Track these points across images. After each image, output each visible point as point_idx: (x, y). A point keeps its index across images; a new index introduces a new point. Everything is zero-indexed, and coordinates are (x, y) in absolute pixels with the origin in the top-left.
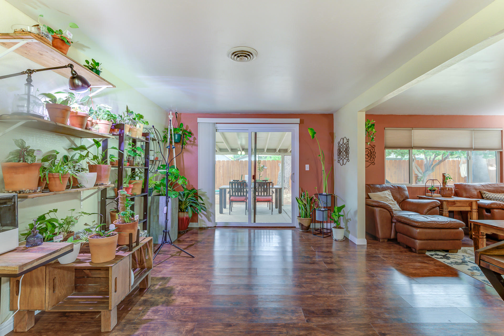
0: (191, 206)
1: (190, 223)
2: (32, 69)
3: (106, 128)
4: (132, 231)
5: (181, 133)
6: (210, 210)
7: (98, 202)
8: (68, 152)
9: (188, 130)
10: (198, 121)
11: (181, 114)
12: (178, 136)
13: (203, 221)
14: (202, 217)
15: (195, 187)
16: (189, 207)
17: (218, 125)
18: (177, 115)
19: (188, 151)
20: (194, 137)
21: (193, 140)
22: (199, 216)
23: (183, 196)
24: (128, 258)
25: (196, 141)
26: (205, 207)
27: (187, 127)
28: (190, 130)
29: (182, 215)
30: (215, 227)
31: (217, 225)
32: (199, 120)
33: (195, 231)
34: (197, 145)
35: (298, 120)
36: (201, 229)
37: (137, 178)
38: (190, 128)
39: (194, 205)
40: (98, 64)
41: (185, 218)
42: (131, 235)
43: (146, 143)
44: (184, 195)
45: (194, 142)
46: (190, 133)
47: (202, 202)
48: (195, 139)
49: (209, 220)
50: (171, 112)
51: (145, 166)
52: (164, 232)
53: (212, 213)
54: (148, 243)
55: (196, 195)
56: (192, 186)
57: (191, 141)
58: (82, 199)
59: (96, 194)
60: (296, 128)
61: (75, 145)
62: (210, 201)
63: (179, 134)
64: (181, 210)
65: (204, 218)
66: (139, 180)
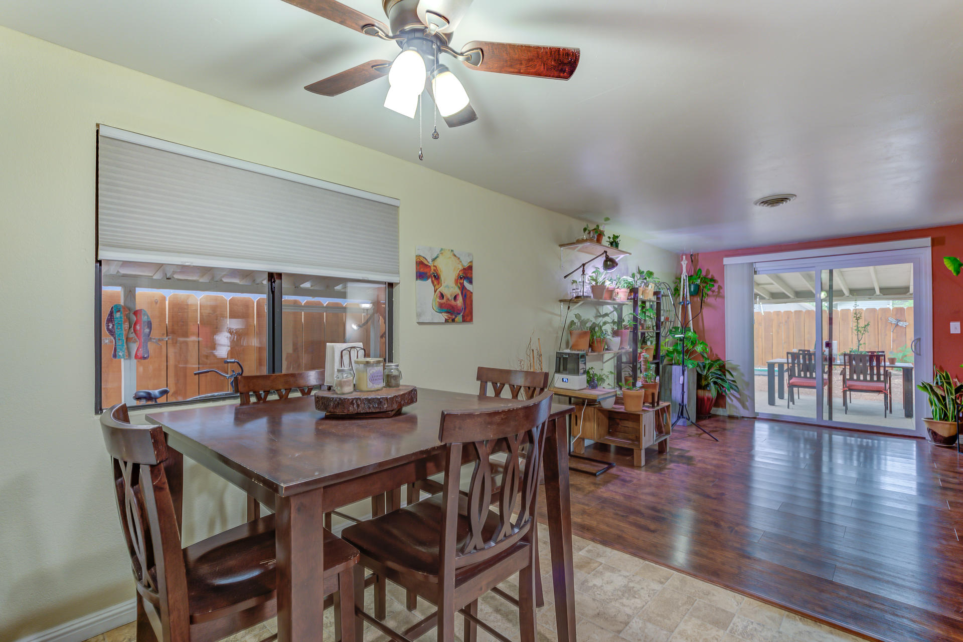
0: (715, 383)
1: (713, 408)
2: (585, 263)
3: (625, 295)
4: (654, 391)
5: (698, 282)
6: (746, 392)
7: (614, 366)
8: (596, 319)
9: (710, 276)
10: (724, 263)
11: (698, 254)
12: (694, 287)
13: (733, 406)
14: (732, 400)
15: (720, 356)
16: (712, 384)
17: (757, 265)
18: (693, 258)
19: (709, 305)
20: (719, 286)
21: (717, 290)
22: (727, 399)
23: (702, 369)
24: (652, 413)
25: (721, 291)
26: (736, 386)
27: (708, 271)
28: (712, 275)
29: (701, 392)
30: (755, 418)
31: (758, 417)
32: (727, 261)
33: (721, 418)
34: (723, 297)
35: (928, 241)
36: (731, 417)
37: (649, 343)
38: (713, 273)
39: (719, 381)
40: (617, 237)
41: (706, 398)
42: (653, 394)
43: (657, 303)
44: (704, 367)
45: (719, 292)
46: (713, 280)
47: (732, 379)
48: (720, 288)
49: (744, 406)
50: (684, 257)
51: (657, 329)
52: (680, 405)
53: (749, 396)
54: (666, 408)
55: (722, 368)
56: (717, 355)
57: (713, 291)
58: (604, 361)
59: (613, 359)
60: (926, 255)
61: (600, 313)
62: (746, 378)
63: (697, 284)
64: (699, 387)
65: (736, 402)
66: (651, 344)
